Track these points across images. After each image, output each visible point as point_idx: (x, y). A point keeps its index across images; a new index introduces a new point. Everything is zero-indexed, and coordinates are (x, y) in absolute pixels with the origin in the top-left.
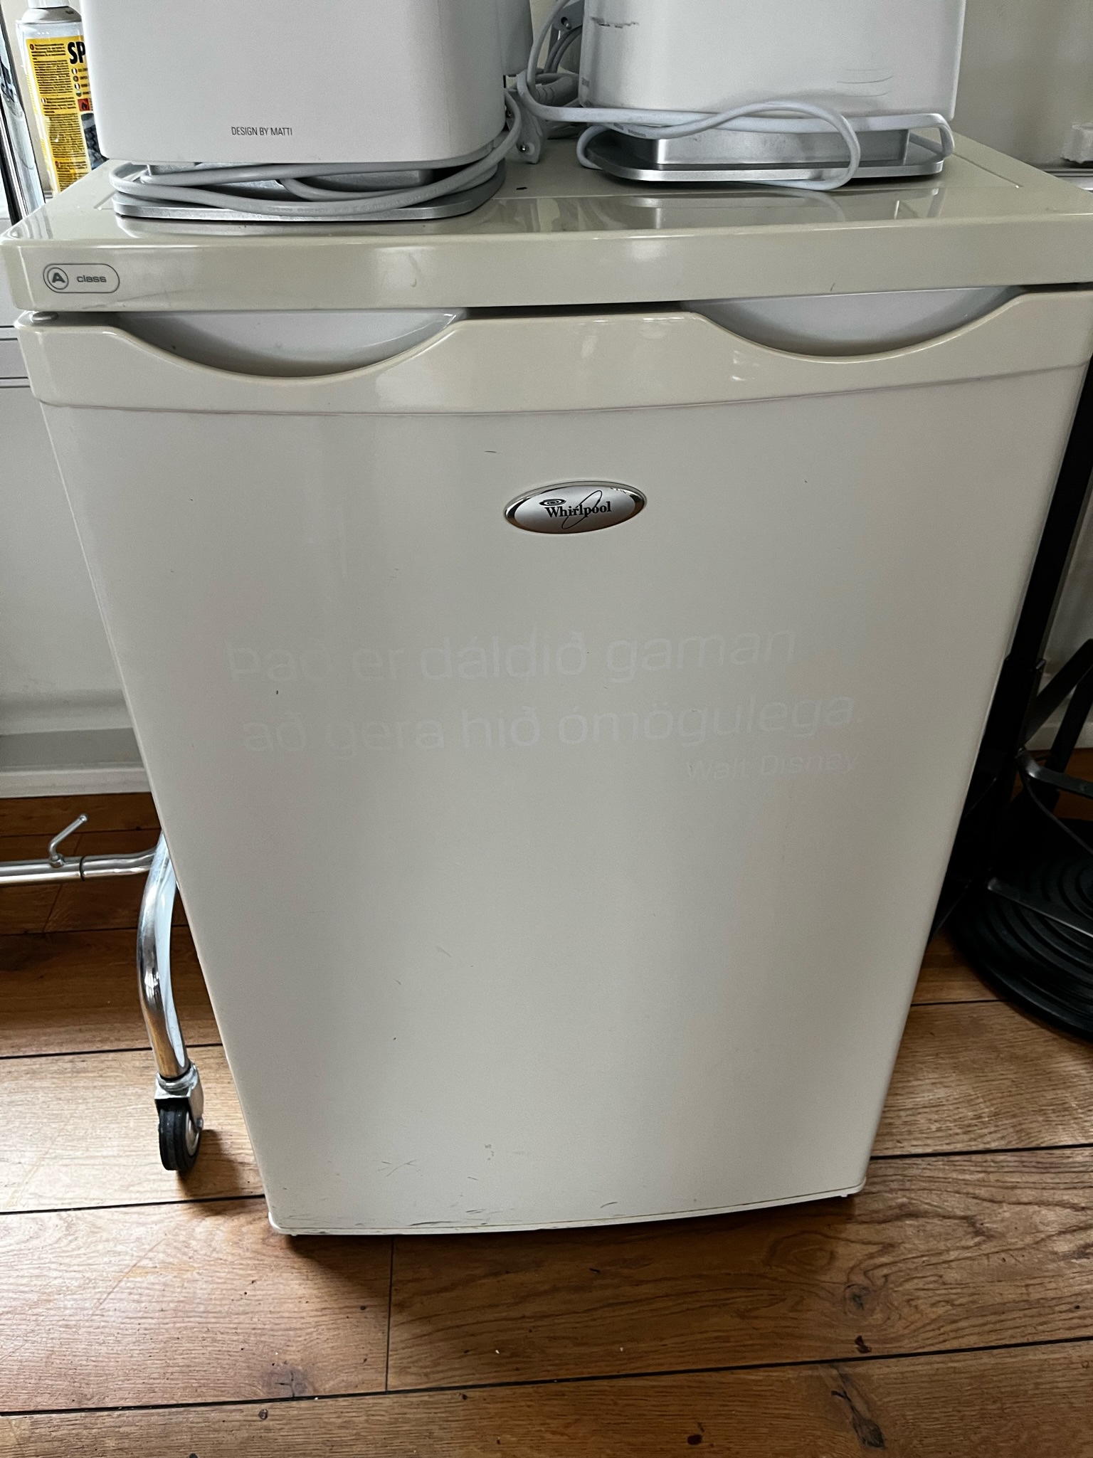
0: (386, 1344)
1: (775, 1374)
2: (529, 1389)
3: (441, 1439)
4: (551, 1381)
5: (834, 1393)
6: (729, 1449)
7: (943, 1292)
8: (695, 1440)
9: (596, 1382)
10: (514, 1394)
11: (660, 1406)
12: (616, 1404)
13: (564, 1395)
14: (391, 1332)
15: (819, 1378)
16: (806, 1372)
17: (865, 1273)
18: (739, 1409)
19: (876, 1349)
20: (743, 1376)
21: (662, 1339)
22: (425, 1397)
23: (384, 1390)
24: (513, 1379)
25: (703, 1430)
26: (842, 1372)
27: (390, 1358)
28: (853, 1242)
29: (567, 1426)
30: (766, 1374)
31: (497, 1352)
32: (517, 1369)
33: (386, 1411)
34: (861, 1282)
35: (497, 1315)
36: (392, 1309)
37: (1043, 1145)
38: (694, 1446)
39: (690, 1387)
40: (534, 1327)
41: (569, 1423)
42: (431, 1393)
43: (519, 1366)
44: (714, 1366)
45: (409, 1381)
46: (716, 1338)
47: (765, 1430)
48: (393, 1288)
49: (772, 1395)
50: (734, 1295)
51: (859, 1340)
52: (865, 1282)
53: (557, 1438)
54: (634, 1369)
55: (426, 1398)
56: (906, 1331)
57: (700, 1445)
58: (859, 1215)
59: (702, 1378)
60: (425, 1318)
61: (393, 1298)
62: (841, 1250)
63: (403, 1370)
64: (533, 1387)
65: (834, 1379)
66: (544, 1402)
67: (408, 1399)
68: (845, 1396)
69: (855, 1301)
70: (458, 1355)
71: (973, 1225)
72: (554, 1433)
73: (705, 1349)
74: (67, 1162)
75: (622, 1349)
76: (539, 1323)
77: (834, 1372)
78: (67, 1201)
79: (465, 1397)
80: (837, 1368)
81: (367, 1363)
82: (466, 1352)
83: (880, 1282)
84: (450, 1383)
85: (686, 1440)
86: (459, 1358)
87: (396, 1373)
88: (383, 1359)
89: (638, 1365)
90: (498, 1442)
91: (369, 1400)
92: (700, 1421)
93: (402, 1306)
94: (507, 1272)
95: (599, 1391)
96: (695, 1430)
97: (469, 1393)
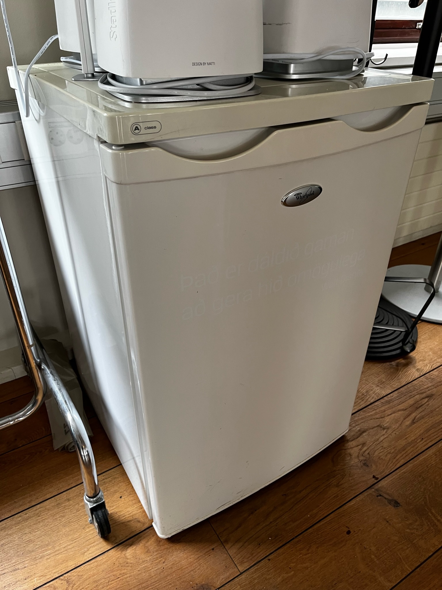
0: (230, 557)
1: (357, 499)
2: (288, 545)
3: (271, 578)
4: (293, 539)
5: (377, 496)
6: (360, 530)
7: (386, 451)
8: (349, 532)
9: (308, 531)
10: (284, 549)
11: (332, 527)
12: (318, 535)
13: (300, 541)
14: (229, 552)
15: (370, 494)
16: (366, 494)
17: (362, 455)
18: (355, 515)
19: (380, 477)
20: (349, 505)
21: (319, 506)
22: (256, 567)
23: (239, 573)
24: (281, 545)
25: (349, 528)
26: (375, 489)
27: (234, 561)
28: (353, 448)
29: (308, 550)
30: (355, 501)
31: (270, 538)
32: (280, 541)
33: (245, 580)
34: (363, 459)
35: (262, 526)
36: (224, 544)
37: (384, 395)
38: (350, 535)
39: (336, 517)
40: (276, 524)
41: (308, 549)
42: (257, 565)
43: (280, 539)
44: (339, 506)
45: (246, 566)
46: (334, 497)
47: (366, 518)
48: (219, 537)
49: (361, 506)
50: (331, 481)
51: (374, 477)
52: (364, 458)
53: (308, 556)
54: (316, 520)
55: (256, 568)
56: (384, 467)
57: (351, 533)
58: (350, 439)
59: (338, 512)
60: (237, 541)
61: (222, 540)
62: (352, 451)
63: (242, 563)
64: (289, 544)
65: (374, 492)
66: (296, 547)
67: (250, 571)
68: (380, 495)
69: (365, 465)
70: (257, 547)
71: (381, 427)
72: (305, 555)
73: (333, 502)
75: (309, 516)
76: (278, 522)
77: (373, 490)
78: (60, 572)
79: (269, 560)
80: (373, 488)
81: (227, 567)
82: (260, 544)
83: (368, 456)
84: (261, 558)
85: (346, 534)
86: (258, 547)
87: (240, 565)
88: (232, 563)
89: (317, 518)
90: (290, 568)
91: (237, 579)
92: (347, 526)
93: (226, 541)
94: (256, 510)
95: (310, 534)
96: (347, 530)
97: (270, 557)
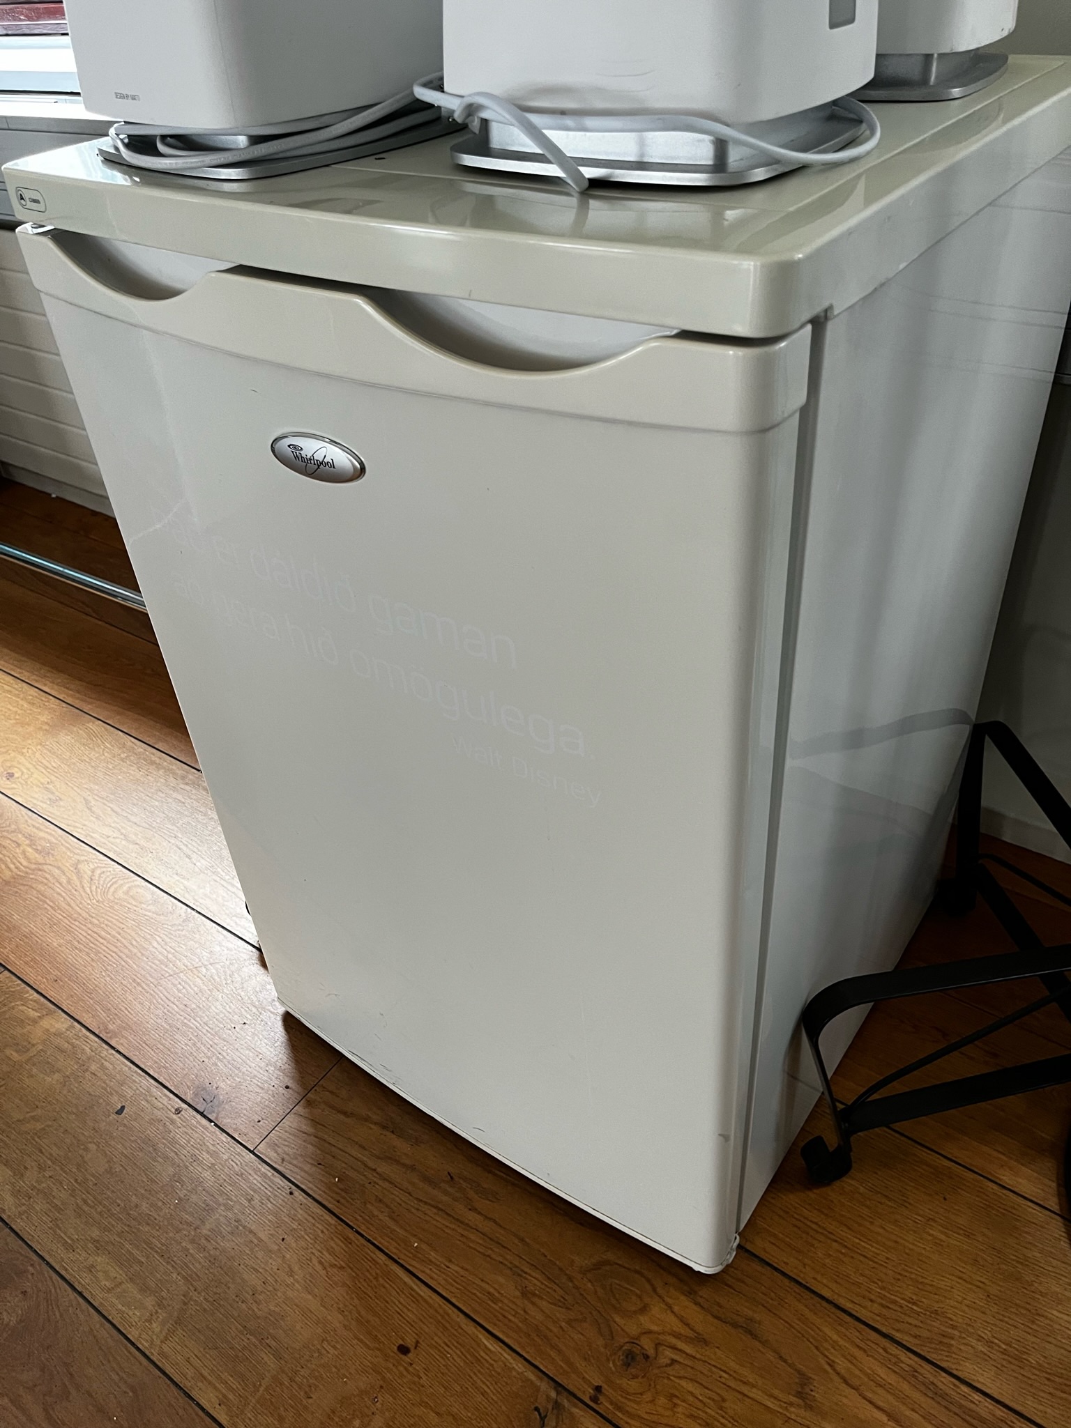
0: (280, 1120)
1: (506, 1355)
2: (333, 1220)
3: (254, 1208)
4: (352, 1228)
5: (537, 1409)
6: (420, 1378)
7: (713, 1413)
8: (404, 1350)
9: (378, 1252)
10: (322, 1216)
11: (405, 1307)
12: (376, 1278)
13: (350, 1243)
14: (288, 1115)
15: (538, 1389)
16: (531, 1375)
17: (657, 1345)
18: (456, 1358)
19: (605, 1406)
20: (480, 1336)
21: (450, 1261)
22: (270, 1172)
23: (252, 1149)
24: (330, 1206)
25: (416, 1348)
26: (559, 1400)
27: (273, 1132)
28: (672, 1312)
29: (333, 1266)
30: (500, 1350)
31: (337, 1180)
32: (338, 1202)
33: (241, 1163)
34: (646, 1347)
35: (360, 1155)
36: (304, 1100)
38: (398, 1353)
39: (436, 1311)
40: (375, 1182)
41: (335, 1265)
42: (276, 1174)
43: (342, 1200)
44: (467, 1311)
45: (271, 1156)
46: (489, 1293)
47: (458, 1388)
48: (315, 1088)
49: (488, 1369)
50: (534, 1274)
51: (598, 1389)
52: (651, 1352)
53: (319, 1267)
54: (410, 1265)
55: (270, 1174)
56: (646, 1417)
57: (403, 1357)
58: (701, 1297)
59: (450, 1312)
60: (314, 1122)
61: (309, 1094)
62: (656, 1310)
63: (274, 1146)
64: (336, 1222)
65: (548, 1397)
66: (334, 1238)
67: (260, 1167)
68: (543, 1419)
69: (627, 1357)
70: (313, 1162)
71: (803, 1385)
72: (320, 1263)
73: (475, 1294)
74: (218, 879)
75: (416, 1244)
76: (380, 1182)
77: (553, 1394)
78: (198, 903)
79: (291, 1193)
80: (558, 1393)
81: (259, 1123)
82: (320, 1164)
83: (663, 1361)
84: (292, 1176)
85: (397, 1345)
86: (312, 1164)
87: (268, 1143)
88: (268, 1128)
89: (417, 1265)
90: (283, 1239)
91: (239, 1149)
92: (420, 1341)
93: (310, 1104)
94: (393, 1132)
95: (374, 1260)
96: (410, 1342)
97: (297, 1193)
